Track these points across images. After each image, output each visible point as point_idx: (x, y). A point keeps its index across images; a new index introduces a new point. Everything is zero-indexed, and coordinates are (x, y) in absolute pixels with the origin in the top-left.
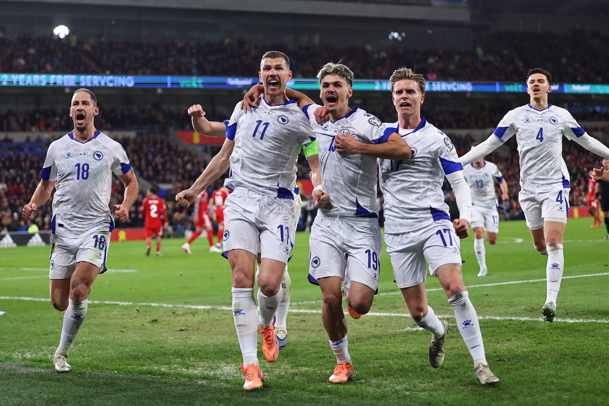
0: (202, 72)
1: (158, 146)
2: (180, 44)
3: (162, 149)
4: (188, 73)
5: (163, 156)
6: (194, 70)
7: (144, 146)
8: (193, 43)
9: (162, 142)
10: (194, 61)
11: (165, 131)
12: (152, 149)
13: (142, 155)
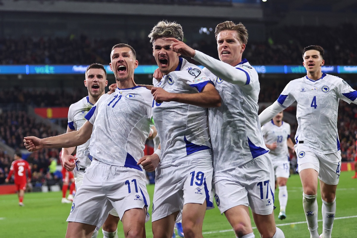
0: (53, 62)
1: (20, 120)
2: (35, 40)
3: (22, 122)
4: (42, 62)
5: (24, 128)
6: (47, 60)
7: (9, 120)
8: (46, 39)
9: (23, 117)
10: (47, 53)
11: (24, 108)
12: (15, 123)
13: (7, 127)
